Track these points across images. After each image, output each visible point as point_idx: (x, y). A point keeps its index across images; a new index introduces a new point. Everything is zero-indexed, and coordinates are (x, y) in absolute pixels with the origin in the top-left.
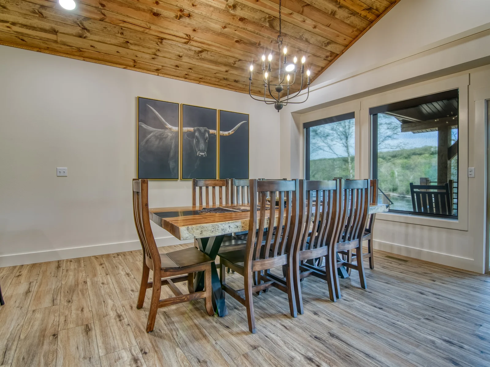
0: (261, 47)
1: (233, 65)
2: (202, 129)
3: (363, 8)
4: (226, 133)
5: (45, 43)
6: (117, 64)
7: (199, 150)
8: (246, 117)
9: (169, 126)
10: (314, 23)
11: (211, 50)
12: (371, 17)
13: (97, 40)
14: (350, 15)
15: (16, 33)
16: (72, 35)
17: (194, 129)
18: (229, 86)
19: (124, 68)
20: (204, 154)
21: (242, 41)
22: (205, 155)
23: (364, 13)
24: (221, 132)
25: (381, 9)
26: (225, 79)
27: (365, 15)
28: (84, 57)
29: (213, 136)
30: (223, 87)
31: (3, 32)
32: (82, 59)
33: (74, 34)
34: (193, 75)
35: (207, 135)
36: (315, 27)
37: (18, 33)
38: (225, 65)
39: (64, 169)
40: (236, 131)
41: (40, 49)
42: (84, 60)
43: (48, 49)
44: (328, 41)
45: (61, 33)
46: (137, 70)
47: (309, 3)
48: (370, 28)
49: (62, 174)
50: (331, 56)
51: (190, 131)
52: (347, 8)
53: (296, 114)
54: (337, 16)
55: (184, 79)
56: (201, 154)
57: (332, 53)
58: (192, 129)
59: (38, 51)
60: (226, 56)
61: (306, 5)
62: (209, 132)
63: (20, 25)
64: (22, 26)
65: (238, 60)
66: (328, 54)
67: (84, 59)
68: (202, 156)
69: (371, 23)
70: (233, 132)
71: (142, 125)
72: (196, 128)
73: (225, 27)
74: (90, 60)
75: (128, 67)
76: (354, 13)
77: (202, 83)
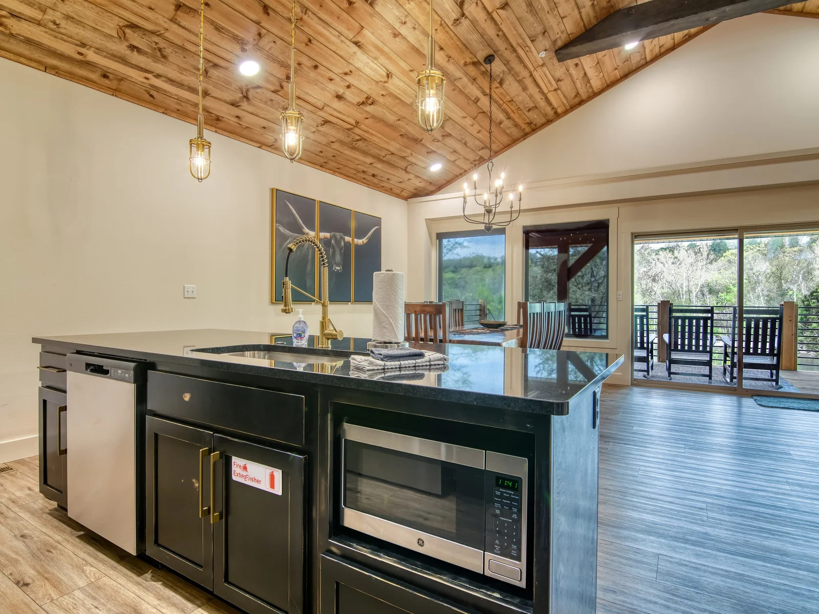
0: (421, 144)
1: (381, 158)
2: (338, 235)
3: (526, 122)
4: (360, 242)
5: (179, 104)
6: (251, 140)
7: (335, 264)
8: (377, 221)
9: (306, 230)
10: (480, 128)
11: (370, 140)
12: (528, 130)
13: (250, 111)
14: (512, 126)
15: (151, 87)
16: (225, 102)
17: (330, 235)
18: (364, 181)
19: (259, 147)
20: (339, 268)
21: (406, 136)
22: (340, 270)
23: (524, 126)
24: (356, 240)
25: (539, 124)
26: (364, 172)
27: (524, 127)
28: (216, 128)
29: (348, 245)
30: (356, 181)
31: (132, 83)
32: (214, 129)
33: (228, 101)
34: (333, 164)
35: (343, 243)
36: (479, 132)
37: (153, 88)
38: (374, 157)
39: (193, 288)
40: (370, 240)
41: (166, 111)
42: (216, 132)
43: (178, 112)
44: (484, 146)
45: (212, 97)
46: (273, 151)
47: (485, 111)
48: (524, 139)
49: (190, 295)
50: (478, 161)
51: (327, 238)
52: (513, 120)
53: (430, 222)
54: (502, 126)
55: (318, 167)
56: (337, 268)
57: (481, 157)
58: (328, 235)
59: (163, 113)
60: (381, 148)
61: (482, 112)
62: (344, 240)
63: (165, 79)
64: (168, 80)
65: (390, 153)
66: (477, 158)
67: (216, 129)
68: (338, 270)
69: (525, 135)
70: (367, 241)
71: (280, 228)
72: (332, 234)
73: (399, 120)
74: (223, 132)
75: (263, 146)
76: (516, 125)
77: (336, 174)
